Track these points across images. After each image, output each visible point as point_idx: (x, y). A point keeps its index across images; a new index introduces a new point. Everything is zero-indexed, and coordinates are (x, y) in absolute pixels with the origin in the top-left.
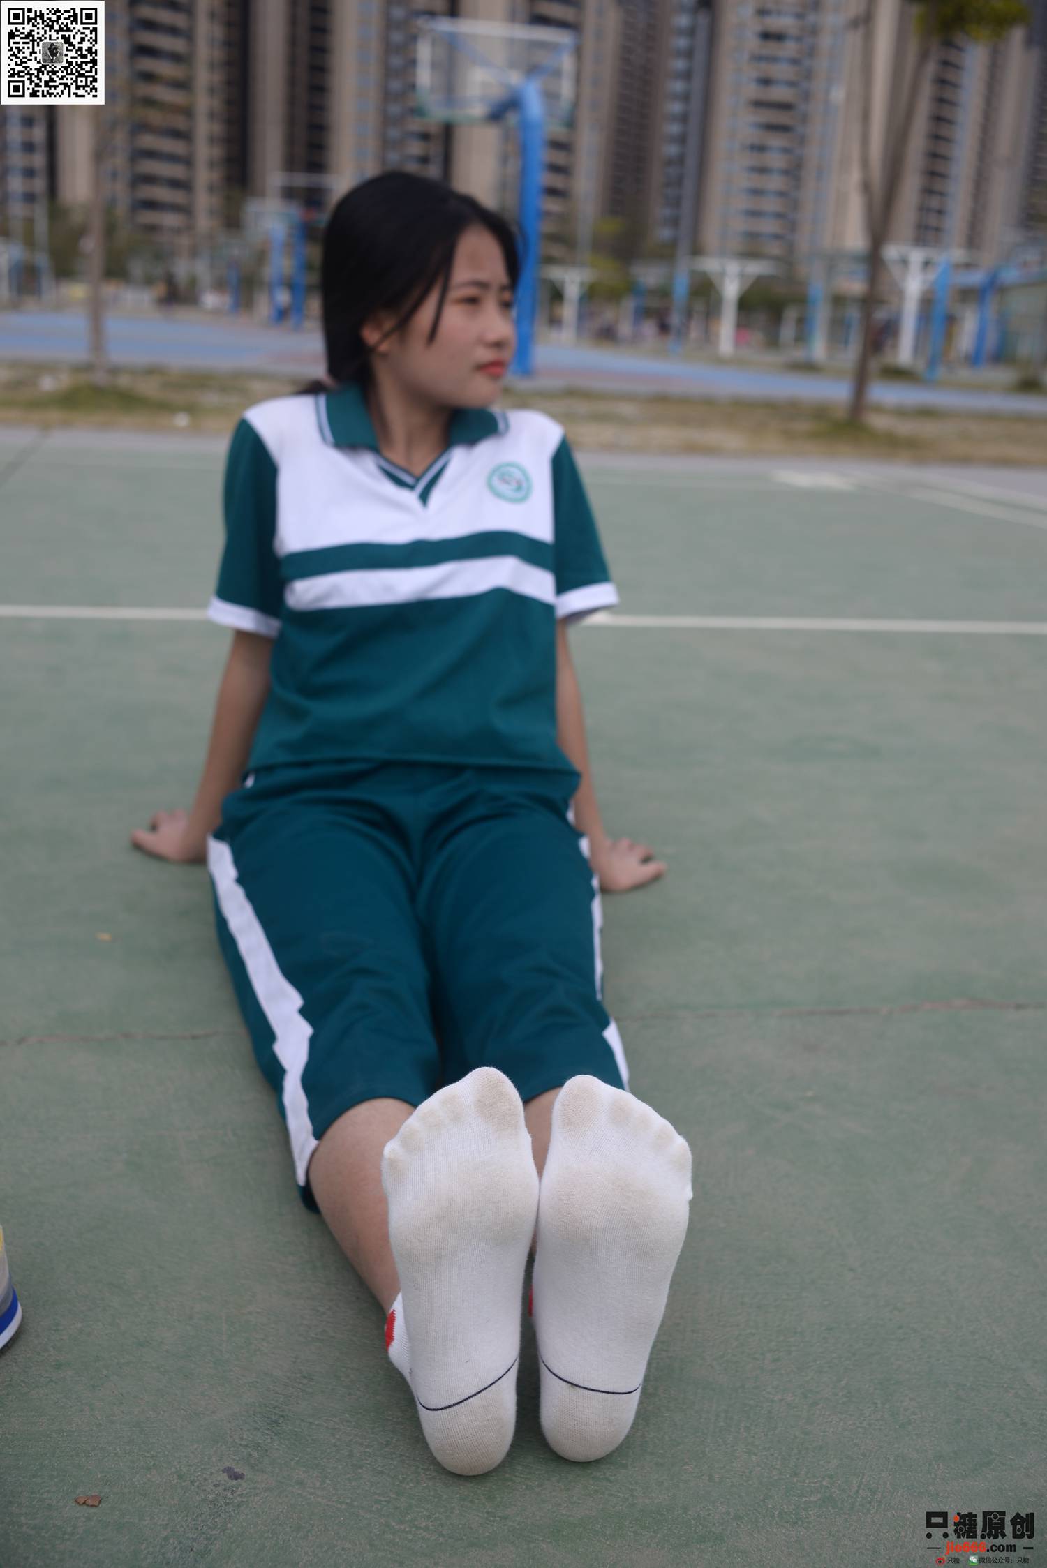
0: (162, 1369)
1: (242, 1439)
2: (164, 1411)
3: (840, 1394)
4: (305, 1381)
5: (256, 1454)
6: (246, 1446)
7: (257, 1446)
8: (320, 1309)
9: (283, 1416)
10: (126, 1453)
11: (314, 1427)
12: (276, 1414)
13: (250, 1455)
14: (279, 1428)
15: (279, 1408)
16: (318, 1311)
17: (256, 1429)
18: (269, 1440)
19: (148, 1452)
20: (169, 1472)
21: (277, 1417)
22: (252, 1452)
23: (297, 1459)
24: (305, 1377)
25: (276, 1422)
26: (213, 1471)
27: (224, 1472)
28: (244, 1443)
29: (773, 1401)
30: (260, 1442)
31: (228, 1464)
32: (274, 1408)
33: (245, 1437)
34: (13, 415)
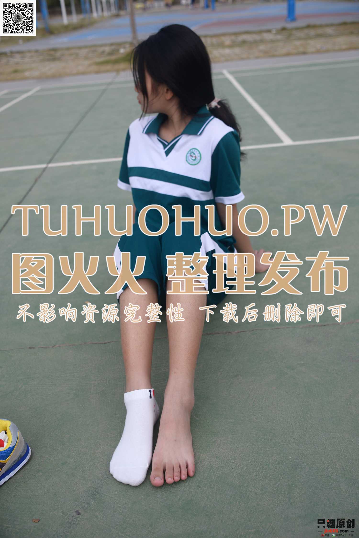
0: (67, 473)
2: (64, 489)
3: (274, 490)
4: (107, 479)
5: (86, 506)
7: (87, 503)
10: (50, 504)
11: (105, 496)
14: (95, 496)
17: (89, 496)
18: (91, 501)
19: (56, 504)
20: (60, 511)
21: (95, 492)
23: (98, 508)
24: (107, 477)
25: (95, 494)
26: (73, 511)
27: (76, 512)
28: (84, 501)
29: (251, 492)
31: (78, 509)
32: (96, 489)
34: (109, 67)
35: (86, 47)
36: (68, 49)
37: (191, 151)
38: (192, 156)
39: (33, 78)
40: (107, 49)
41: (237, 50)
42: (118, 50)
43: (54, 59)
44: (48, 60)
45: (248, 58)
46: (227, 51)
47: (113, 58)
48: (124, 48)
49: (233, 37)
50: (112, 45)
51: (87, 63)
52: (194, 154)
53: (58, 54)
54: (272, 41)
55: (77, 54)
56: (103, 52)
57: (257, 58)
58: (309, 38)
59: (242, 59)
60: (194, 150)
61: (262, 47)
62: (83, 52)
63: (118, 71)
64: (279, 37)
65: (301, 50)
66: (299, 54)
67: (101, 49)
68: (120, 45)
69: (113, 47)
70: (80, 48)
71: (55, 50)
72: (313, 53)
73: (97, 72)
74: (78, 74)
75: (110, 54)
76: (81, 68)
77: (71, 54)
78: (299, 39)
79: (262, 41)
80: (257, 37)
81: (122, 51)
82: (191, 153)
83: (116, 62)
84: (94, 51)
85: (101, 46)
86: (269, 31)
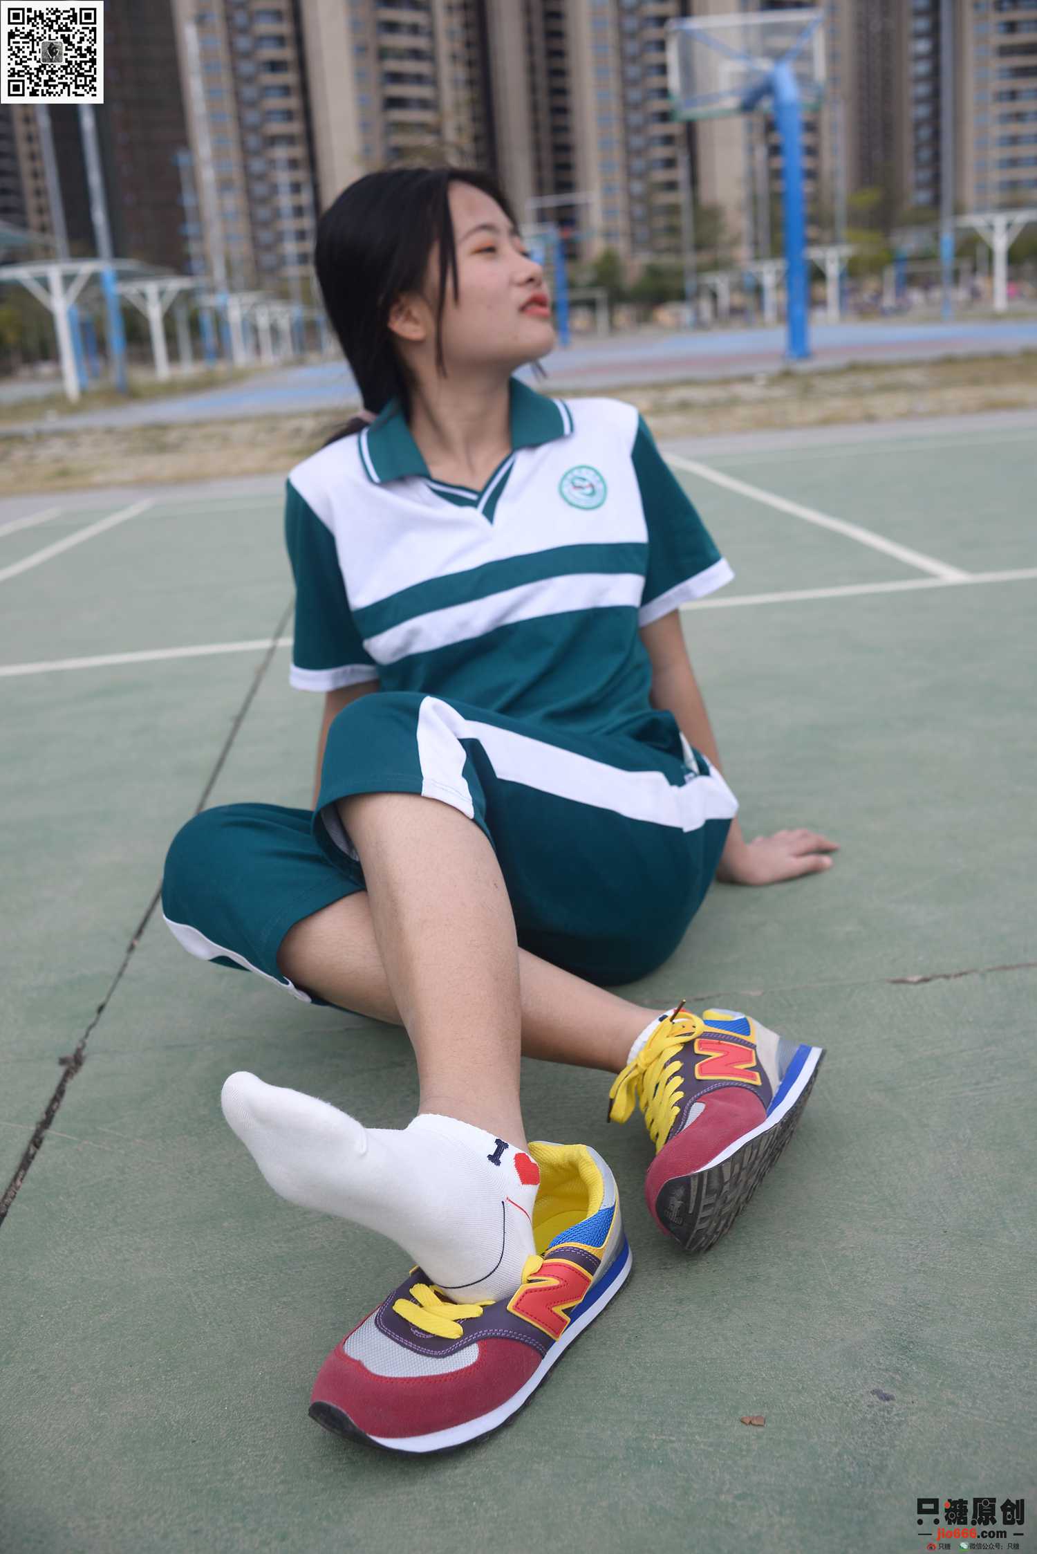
0: (778, 1301)
1: (879, 1363)
2: (795, 1340)
5: (897, 1377)
6: (887, 1370)
7: (897, 1371)
8: (911, 1242)
9: (912, 1342)
10: (772, 1378)
11: (946, 1351)
12: (904, 1341)
13: (893, 1378)
14: (911, 1353)
15: (905, 1335)
16: (911, 1245)
17: (890, 1354)
18: (907, 1364)
19: (793, 1377)
20: (820, 1394)
21: (905, 1343)
22: (894, 1376)
23: (940, 1381)
25: (907, 1348)
26: (862, 1393)
27: (873, 1394)
28: (883, 1367)
30: (898, 1366)
31: (874, 1387)
32: (901, 1334)
33: (881, 1361)
35: (244, 420)
39: (123, 485)
43: (163, 448)
49: (653, 395)
53: (172, 437)
54: (762, 401)
55: (225, 436)
56: (297, 432)
58: (857, 393)
61: (742, 412)
62: (241, 432)
64: (778, 392)
65: (857, 413)
67: (294, 423)
69: (324, 420)
70: (232, 422)
71: (163, 427)
72: (893, 418)
74: (246, 474)
77: (209, 437)
78: (834, 394)
79: (734, 402)
80: (719, 393)
84: (273, 430)
85: (291, 416)
86: (748, 379)
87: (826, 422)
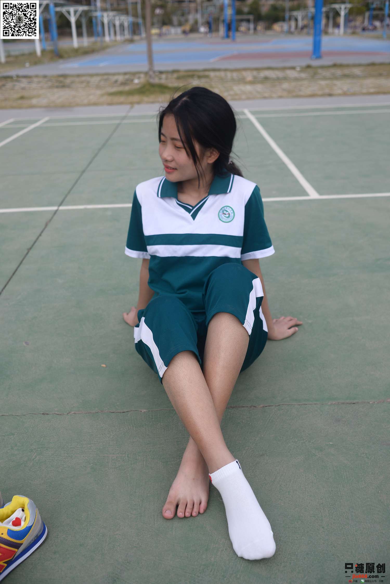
34: (122, 99)
35: (97, 75)
36: (78, 76)
37: (223, 209)
38: (225, 214)
39: (41, 107)
40: (121, 78)
41: (259, 87)
42: (132, 80)
43: (64, 86)
44: (57, 87)
45: (270, 97)
46: (248, 88)
47: (127, 88)
48: (139, 78)
49: (255, 73)
50: (125, 74)
51: (99, 92)
52: (227, 211)
53: (68, 81)
54: (296, 79)
55: (88, 82)
56: (116, 81)
57: (281, 97)
58: (335, 78)
59: (265, 98)
60: (225, 208)
61: (285, 85)
62: (95, 80)
63: (132, 104)
64: (303, 75)
65: (327, 91)
66: (323, 95)
67: (114, 78)
68: (134, 74)
69: (127, 77)
70: (92, 75)
71: (65, 76)
72: (339, 95)
73: (110, 104)
74: (89, 104)
75: (124, 84)
76: (93, 98)
77: (82, 82)
78: (325, 78)
79: (286, 79)
80: (280, 74)
81: (136, 81)
82: (223, 212)
83: (130, 93)
84: (106, 80)
85: (114, 74)
86: (293, 68)
87: (313, 96)
